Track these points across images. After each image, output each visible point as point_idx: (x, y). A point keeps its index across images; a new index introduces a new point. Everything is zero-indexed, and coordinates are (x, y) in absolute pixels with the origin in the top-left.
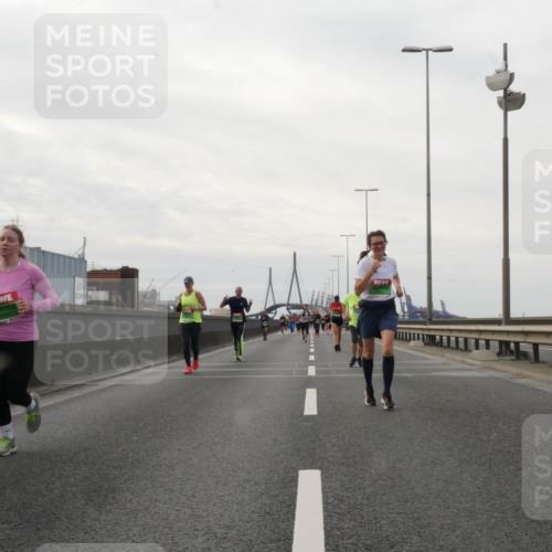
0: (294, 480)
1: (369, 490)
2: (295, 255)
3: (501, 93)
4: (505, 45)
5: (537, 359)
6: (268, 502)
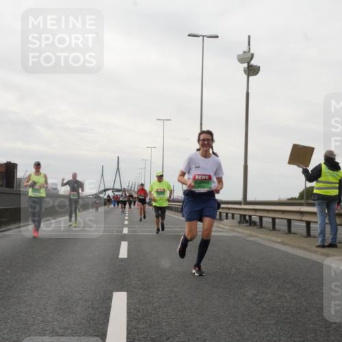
0: (110, 299)
1: (156, 304)
2: (118, 158)
3: (246, 65)
4: (249, 37)
5: (261, 226)
6: (92, 312)
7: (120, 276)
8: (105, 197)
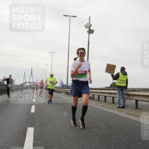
0: (26, 130)
1: (46, 133)
2: (32, 69)
3: (88, 29)
4: (90, 17)
5: (93, 99)
6: (18, 136)
7: (31, 120)
8: (25, 86)
